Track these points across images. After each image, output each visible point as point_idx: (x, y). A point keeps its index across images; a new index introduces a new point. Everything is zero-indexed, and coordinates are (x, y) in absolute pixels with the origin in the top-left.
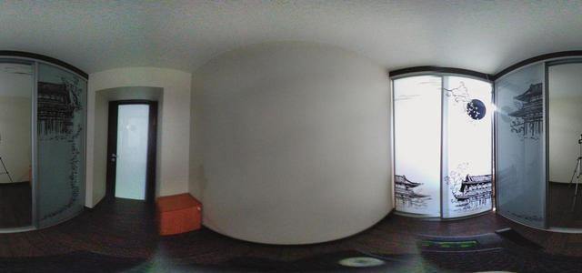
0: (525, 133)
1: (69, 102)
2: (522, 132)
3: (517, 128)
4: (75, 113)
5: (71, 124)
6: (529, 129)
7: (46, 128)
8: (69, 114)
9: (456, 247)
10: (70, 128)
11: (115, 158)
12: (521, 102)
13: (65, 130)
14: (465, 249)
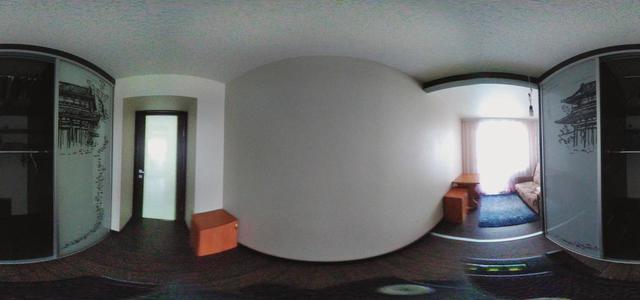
0: (575, 144)
1: (95, 109)
2: (572, 143)
3: (566, 137)
4: (101, 123)
5: (97, 135)
6: (579, 138)
7: (69, 139)
8: (95, 124)
9: (505, 271)
10: (95, 140)
11: (143, 174)
12: (570, 106)
13: (90, 143)
14: (515, 272)
